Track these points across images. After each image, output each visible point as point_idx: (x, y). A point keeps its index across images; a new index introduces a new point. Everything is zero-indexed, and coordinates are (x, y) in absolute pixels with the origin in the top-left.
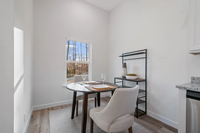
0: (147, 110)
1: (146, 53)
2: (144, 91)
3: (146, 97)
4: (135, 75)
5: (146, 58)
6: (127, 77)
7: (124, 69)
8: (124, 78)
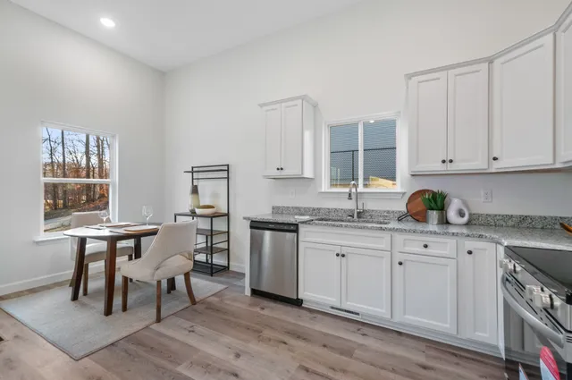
0: (231, 263)
1: (228, 170)
2: (225, 232)
3: (228, 241)
4: (212, 207)
5: (228, 178)
6: (198, 211)
7: (196, 196)
8: (193, 214)
